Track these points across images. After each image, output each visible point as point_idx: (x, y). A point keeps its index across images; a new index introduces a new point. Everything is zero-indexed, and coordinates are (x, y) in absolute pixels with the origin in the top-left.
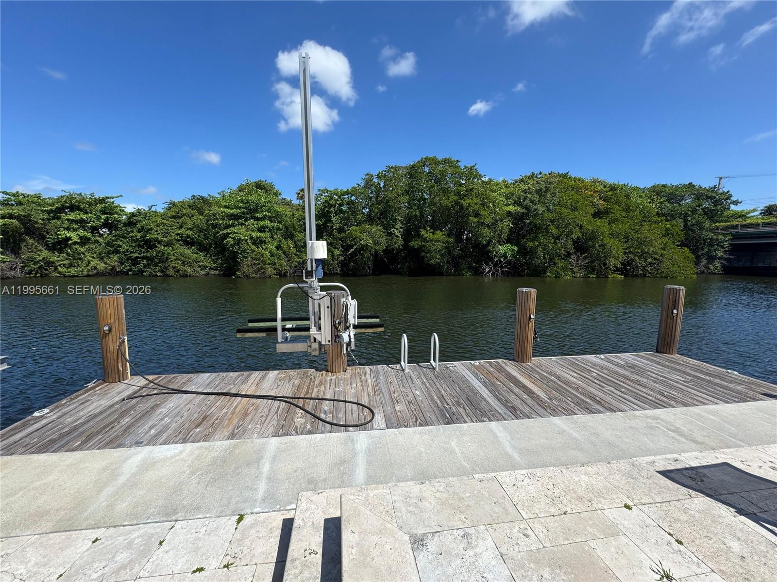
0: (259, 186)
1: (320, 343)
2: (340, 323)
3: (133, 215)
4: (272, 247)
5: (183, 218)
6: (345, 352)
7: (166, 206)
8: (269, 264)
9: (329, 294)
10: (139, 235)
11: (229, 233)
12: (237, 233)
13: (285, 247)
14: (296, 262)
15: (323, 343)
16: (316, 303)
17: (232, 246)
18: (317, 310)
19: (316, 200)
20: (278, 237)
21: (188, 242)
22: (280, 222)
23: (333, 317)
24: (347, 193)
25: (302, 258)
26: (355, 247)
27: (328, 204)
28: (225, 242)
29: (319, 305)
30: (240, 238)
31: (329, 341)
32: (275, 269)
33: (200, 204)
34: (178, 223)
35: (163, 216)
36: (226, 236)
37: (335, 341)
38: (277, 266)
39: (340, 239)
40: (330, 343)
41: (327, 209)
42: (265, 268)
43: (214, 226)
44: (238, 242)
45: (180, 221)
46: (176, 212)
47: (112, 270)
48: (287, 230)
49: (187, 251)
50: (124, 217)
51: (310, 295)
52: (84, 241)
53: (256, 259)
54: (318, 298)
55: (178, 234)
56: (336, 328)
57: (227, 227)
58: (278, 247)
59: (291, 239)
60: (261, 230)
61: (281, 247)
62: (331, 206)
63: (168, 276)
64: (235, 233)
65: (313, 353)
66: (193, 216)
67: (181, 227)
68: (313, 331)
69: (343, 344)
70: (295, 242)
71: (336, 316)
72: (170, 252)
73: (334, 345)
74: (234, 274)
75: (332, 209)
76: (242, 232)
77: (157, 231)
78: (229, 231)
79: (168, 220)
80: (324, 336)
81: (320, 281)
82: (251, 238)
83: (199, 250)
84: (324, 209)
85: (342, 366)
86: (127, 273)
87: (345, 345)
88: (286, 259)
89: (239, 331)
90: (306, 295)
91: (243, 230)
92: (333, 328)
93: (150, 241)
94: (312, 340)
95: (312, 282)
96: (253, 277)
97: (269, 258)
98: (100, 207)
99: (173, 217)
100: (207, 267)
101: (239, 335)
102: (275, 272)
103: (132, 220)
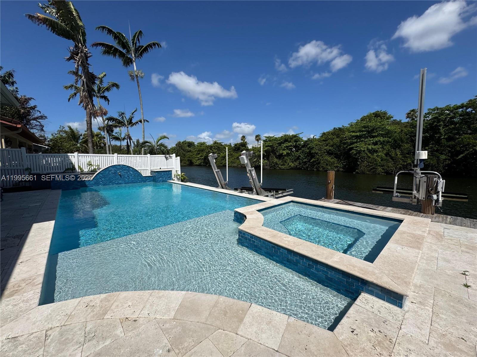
0: (377, 115)
1: (418, 199)
2: (431, 190)
3: (306, 141)
4: (382, 154)
5: (328, 141)
6: (434, 205)
7: (321, 135)
8: (379, 166)
9: (425, 176)
10: (308, 150)
11: (354, 147)
12: (359, 147)
13: (393, 155)
14: (401, 164)
15: (420, 198)
16: (418, 179)
17: (356, 155)
18: (418, 183)
19: (425, 117)
20: (387, 147)
21: (329, 153)
22: (390, 138)
23: (428, 187)
24: (462, 106)
25: (406, 162)
26: (466, 152)
27: (436, 119)
28: (351, 152)
29: (420, 181)
30: (361, 150)
31: (424, 198)
32: (383, 169)
33: (338, 132)
34: (326, 143)
35: (319, 140)
36: (352, 149)
37: (427, 198)
38: (385, 167)
39: (449, 146)
40: (425, 199)
41: (435, 123)
42: (376, 169)
43: (345, 144)
44: (359, 152)
45: (327, 142)
46: (325, 137)
47: (296, 167)
48: (395, 143)
49: (329, 158)
50: (302, 143)
51: (415, 175)
52: (288, 154)
53: (371, 163)
54: (419, 177)
55: (325, 149)
56: (429, 192)
57: (352, 143)
58: (387, 155)
59: (399, 148)
60: (375, 144)
61: (389, 155)
62: (439, 121)
63: (319, 171)
64: (357, 147)
65: (413, 204)
66: (333, 139)
67: (327, 145)
68: (415, 192)
69: (433, 200)
70: (402, 151)
71: (430, 186)
72: (321, 158)
73: (426, 200)
74: (355, 171)
75: (441, 123)
76: (362, 146)
77: (316, 148)
78: (353, 146)
79: (321, 142)
80: (421, 195)
81: (421, 169)
82: (368, 149)
83: (335, 157)
84: (433, 124)
85: (431, 211)
86: (301, 169)
87: (434, 201)
88: (393, 163)
89: (374, 190)
90: (412, 175)
91: (363, 144)
92: (427, 192)
93: (312, 153)
94: (413, 197)
95: (416, 169)
96: (367, 174)
97: (380, 162)
98: (294, 139)
99: (324, 141)
100: (338, 167)
101: (373, 192)
102: (383, 171)
103: (306, 143)
